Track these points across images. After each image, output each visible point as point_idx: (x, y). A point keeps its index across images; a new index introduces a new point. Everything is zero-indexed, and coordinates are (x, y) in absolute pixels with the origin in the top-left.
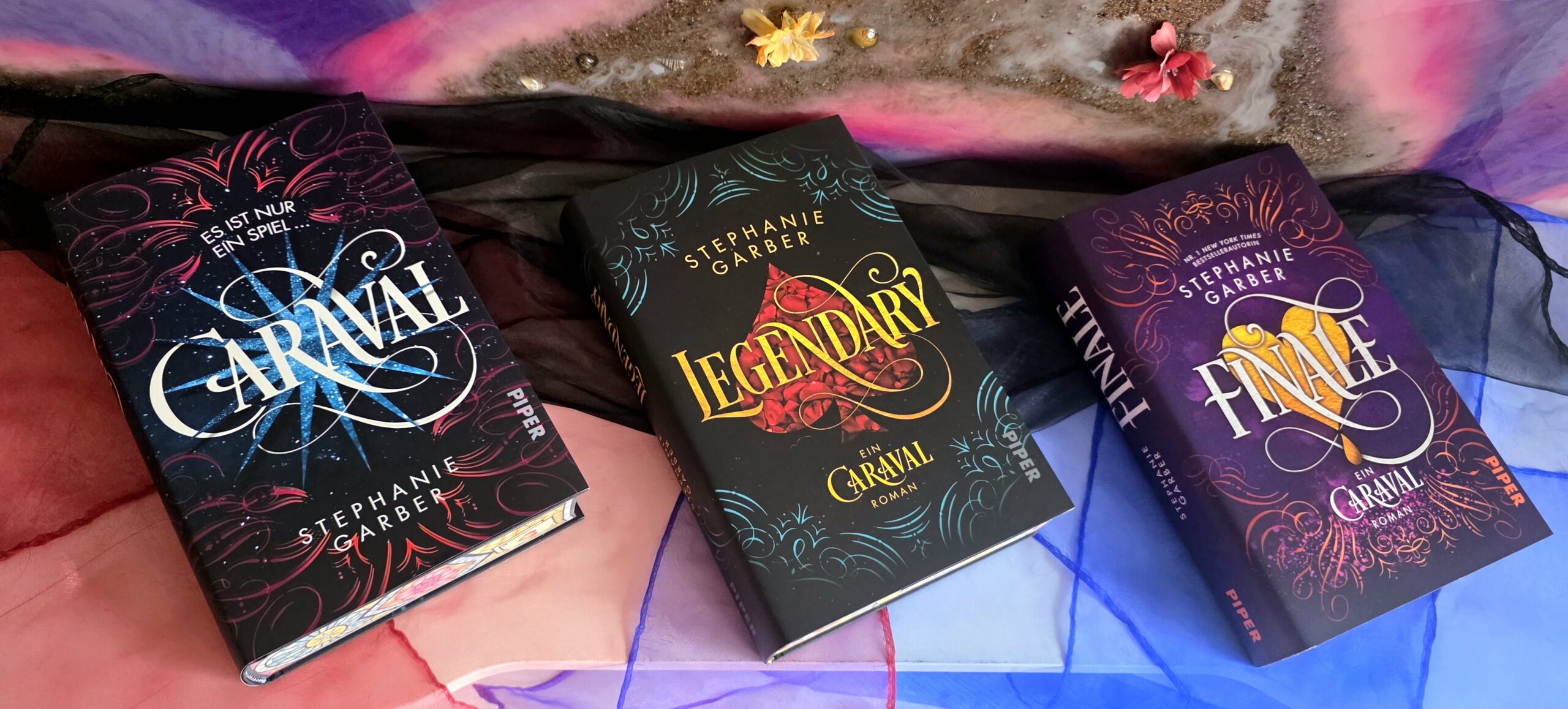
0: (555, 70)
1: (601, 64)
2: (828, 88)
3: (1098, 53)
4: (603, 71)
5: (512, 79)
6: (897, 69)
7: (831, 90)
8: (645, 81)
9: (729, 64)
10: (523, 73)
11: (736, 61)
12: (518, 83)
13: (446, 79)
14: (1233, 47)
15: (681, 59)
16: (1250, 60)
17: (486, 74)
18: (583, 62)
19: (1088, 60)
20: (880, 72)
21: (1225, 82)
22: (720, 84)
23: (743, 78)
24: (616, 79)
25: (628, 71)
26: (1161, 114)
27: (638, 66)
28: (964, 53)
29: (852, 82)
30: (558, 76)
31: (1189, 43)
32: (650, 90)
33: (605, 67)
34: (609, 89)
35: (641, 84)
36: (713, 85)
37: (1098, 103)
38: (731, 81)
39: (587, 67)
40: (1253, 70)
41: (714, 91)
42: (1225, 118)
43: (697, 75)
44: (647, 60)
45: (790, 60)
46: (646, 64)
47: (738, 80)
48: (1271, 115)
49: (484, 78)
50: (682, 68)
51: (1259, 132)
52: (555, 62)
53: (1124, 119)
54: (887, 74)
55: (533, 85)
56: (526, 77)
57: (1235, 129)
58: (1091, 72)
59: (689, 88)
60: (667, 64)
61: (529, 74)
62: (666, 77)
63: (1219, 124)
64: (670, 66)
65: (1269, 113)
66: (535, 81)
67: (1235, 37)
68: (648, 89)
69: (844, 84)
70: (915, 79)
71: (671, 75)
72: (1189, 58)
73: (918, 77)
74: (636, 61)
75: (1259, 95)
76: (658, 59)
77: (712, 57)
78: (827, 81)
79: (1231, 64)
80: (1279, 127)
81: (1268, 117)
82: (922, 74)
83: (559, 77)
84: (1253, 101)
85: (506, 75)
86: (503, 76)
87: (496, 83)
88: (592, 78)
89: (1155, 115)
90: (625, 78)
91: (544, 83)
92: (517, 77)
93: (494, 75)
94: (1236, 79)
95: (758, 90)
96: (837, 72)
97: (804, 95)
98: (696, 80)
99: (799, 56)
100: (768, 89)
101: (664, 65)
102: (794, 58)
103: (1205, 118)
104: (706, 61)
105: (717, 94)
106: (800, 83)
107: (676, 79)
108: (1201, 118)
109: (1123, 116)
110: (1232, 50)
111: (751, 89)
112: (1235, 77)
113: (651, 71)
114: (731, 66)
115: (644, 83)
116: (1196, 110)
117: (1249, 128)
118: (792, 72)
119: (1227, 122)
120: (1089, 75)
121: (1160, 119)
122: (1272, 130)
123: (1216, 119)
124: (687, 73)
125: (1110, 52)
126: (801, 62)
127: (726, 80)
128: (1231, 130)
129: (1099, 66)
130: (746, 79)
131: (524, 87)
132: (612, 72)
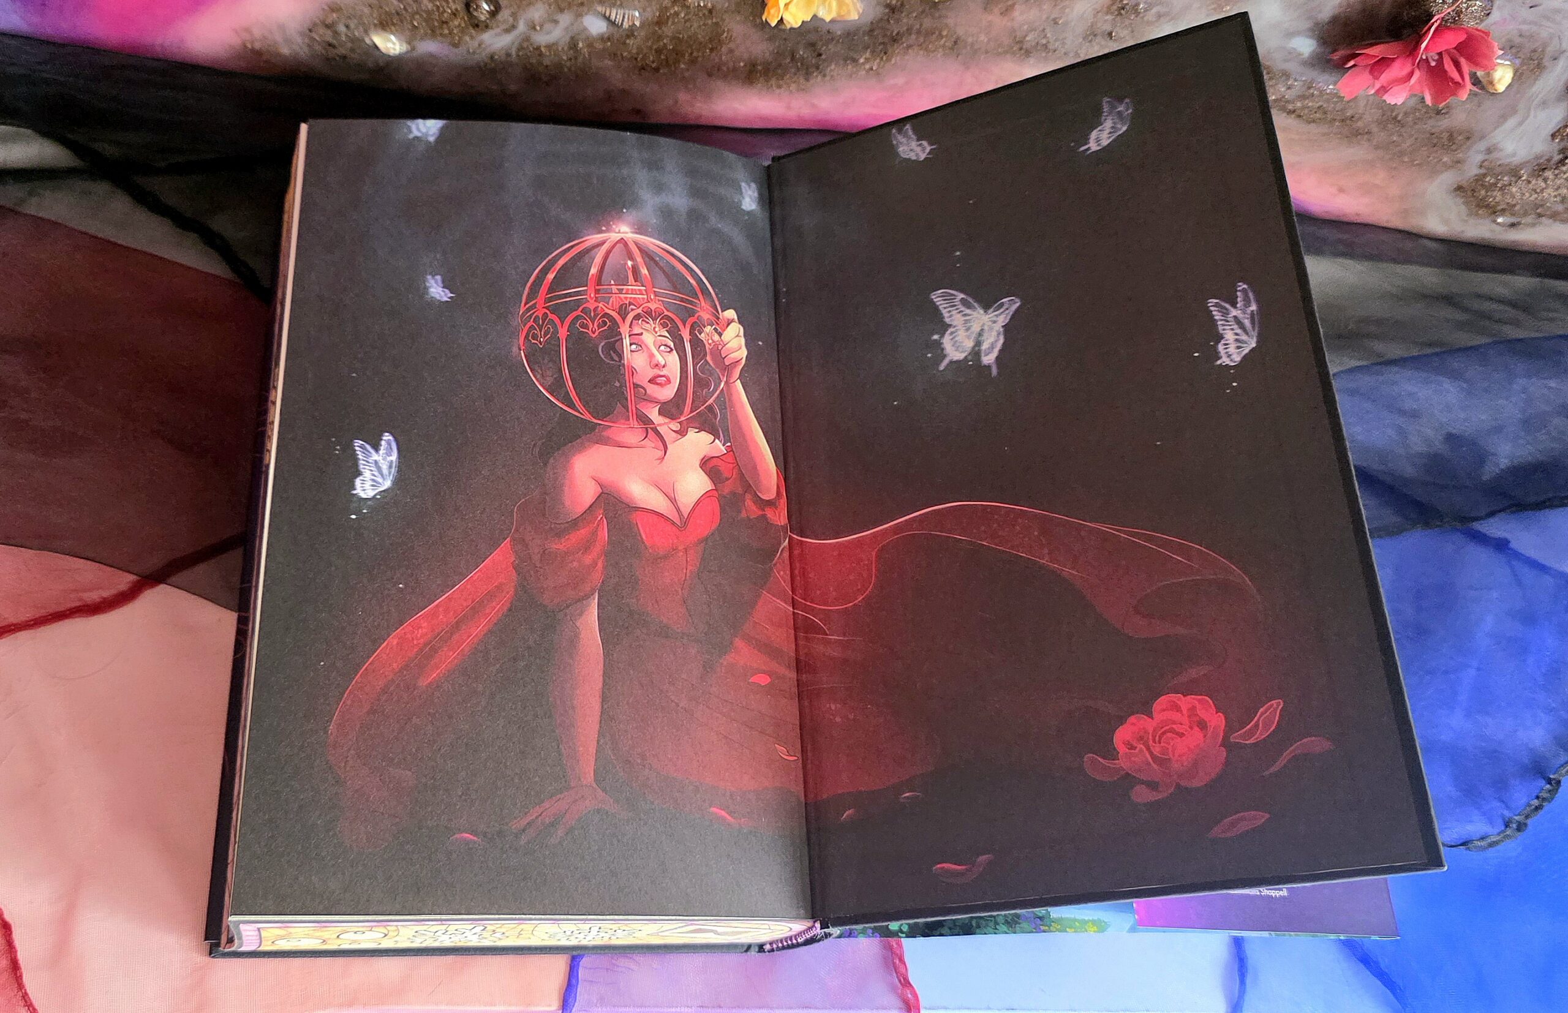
0: (428, 20)
1: (505, 15)
2: (867, 66)
3: (1308, 24)
4: (505, 26)
5: (356, 34)
6: (983, 38)
7: (871, 69)
8: (573, 44)
9: (714, 20)
10: (375, 25)
11: (726, 16)
12: (368, 41)
13: (247, 30)
14: (1524, 22)
15: (635, 9)
16: (1545, 46)
17: (315, 25)
18: (476, 10)
19: (1290, 35)
20: (955, 43)
21: (1500, 80)
22: (695, 54)
23: (732, 45)
24: (527, 39)
25: (548, 26)
26: (1384, 128)
27: (565, 19)
28: (1095, 16)
29: (907, 57)
30: (433, 31)
31: (1459, 13)
32: (580, 59)
33: (511, 19)
34: (514, 53)
35: (566, 48)
36: (683, 55)
37: (1290, 107)
38: (712, 50)
39: (483, 18)
40: (1546, 62)
41: (682, 66)
42: (1482, 137)
43: (660, 38)
44: (580, 9)
45: (815, 16)
46: (579, 15)
47: (724, 49)
48: (1553, 136)
49: (310, 31)
50: (637, 23)
51: (1528, 162)
52: (430, 6)
53: (1328, 134)
54: (965, 47)
55: (390, 44)
56: (380, 32)
57: (1494, 155)
58: (1293, 54)
59: (642, 59)
60: (613, 17)
61: (384, 25)
62: (609, 39)
63: (1469, 148)
64: (619, 20)
65: (1551, 132)
66: (392, 37)
67: (1531, 7)
68: (576, 58)
69: (893, 61)
70: (1008, 56)
71: (616, 36)
72: (1465, 36)
73: (1014, 53)
74: (561, 10)
75: (1544, 104)
76: (600, 9)
77: (688, 7)
78: (868, 55)
79: (1514, 50)
80: (1561, 156)
81: (1550, 138)
82: (1021, 49)
83: (433, 33)
84: (1532, 113)
85: (347, 27)
86: (342, 28)
87: (331, 40)
88: (487, 37)
89: (1375, 129)
90: (542, 39)
91: (409, 43)
92: (366, 32)
93: (328, 26)
94: (1518, 76)
95: (754, 65)
96: (886, 40)
97: (828, 78)
98: (655, 47)
99: (830, 11)
100: (770, 64)
101: (608, 19)
102: (821, 14)
103: (1451, 138)
104: (677, 14)
105: (688, 70)
106: (823, 57)
107: (624, 43)
108: (1445, 135)
109: (1324, 129)
110: (1525, 27)
111: (742, 64)
112: (1516, 72)
113: (585, 29)
114: (717, 24)
115: (570, 48)
116: (1440, 123)
117: (1514, 155)
118: (812, 37)
119: (1482, 146)
120: (1286, 61)
121: (1380, 136)
122: (1549, 160)
123: (1468, 138)
124: (643, 34)
125: (1330, 22)
126: (832, 21)
127: (705, 47)
128: (1487, 157)
129: (1306, 46)
130: (737, 47)
131: (376, 47)
132: (522, 27)
